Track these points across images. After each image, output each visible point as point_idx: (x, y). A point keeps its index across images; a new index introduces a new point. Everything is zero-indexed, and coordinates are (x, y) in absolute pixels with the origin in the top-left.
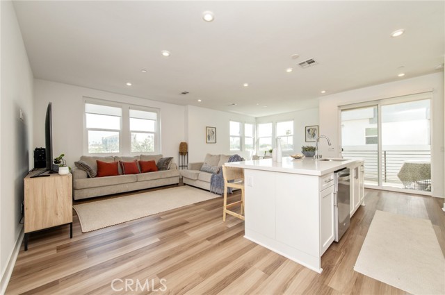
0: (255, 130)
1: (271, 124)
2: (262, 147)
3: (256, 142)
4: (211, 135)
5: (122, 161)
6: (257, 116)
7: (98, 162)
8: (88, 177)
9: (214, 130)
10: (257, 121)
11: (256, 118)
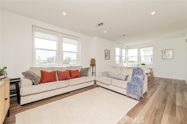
0: (127, 52)
1: (137, 49)
2: (130, 62)
3: (127, 59)
4: (107, 55)
5: (59, 70)
6: (128, 45)
7: (42, 72)
8: (33, 84)
9: (109, 52)
10: (128, 48)
11: (127, 46)
